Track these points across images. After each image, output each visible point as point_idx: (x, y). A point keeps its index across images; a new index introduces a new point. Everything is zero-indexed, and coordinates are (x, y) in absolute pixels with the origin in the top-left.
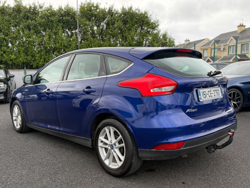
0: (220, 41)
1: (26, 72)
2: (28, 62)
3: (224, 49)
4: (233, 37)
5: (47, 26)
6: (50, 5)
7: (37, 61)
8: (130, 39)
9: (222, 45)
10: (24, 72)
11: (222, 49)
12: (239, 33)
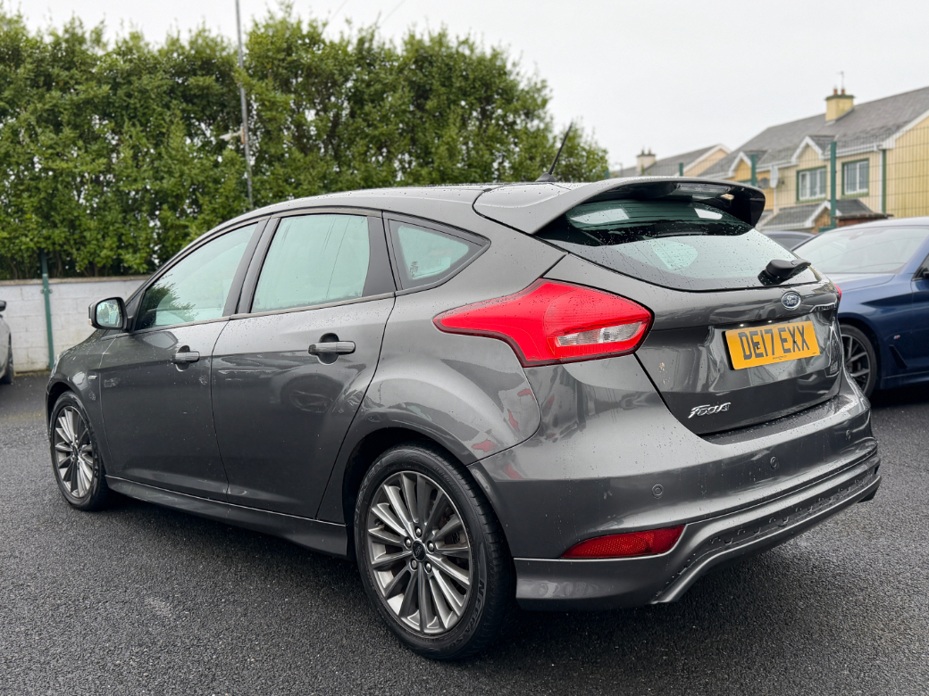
0: (764, 152)
1: (51, 287)
2: (55, 251)
3: (781, 182)
4: (812, 137)
5: (124, 112)
6: (134, 30)
7: (92, 247)
8: (443, 154)
9: (773, 166)
10: (41, 288)
11: (773, 184)
12: (833, 122)
